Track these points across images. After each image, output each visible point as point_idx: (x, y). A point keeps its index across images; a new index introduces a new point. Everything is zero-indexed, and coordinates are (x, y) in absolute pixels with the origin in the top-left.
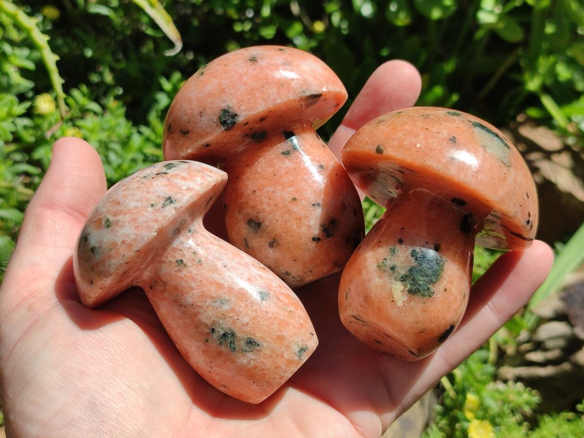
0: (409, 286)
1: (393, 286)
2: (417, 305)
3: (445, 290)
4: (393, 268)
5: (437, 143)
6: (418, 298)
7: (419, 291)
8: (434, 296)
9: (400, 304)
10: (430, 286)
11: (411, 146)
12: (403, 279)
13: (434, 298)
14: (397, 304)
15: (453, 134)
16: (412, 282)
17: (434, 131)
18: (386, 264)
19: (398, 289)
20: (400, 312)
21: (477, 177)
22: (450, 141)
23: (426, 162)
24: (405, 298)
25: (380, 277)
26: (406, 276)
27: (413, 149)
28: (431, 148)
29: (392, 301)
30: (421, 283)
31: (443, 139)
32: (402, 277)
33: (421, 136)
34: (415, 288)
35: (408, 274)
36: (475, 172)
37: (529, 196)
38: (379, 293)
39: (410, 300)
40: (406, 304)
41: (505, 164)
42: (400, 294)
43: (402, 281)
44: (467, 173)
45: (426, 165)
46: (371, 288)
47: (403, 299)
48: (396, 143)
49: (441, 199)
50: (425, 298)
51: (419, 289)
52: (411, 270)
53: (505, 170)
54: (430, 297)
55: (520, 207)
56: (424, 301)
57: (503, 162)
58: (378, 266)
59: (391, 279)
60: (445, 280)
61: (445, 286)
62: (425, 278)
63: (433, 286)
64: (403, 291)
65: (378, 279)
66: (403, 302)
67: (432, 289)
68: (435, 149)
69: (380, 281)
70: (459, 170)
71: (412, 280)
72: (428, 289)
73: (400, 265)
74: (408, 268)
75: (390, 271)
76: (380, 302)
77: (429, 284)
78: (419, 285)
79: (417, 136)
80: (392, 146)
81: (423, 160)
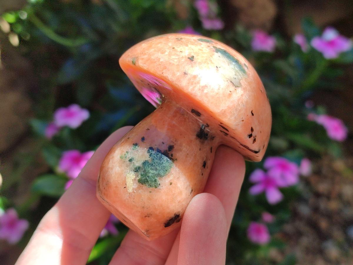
0: (140, 176)
1: (128, 175)
2: (145, 193)
3: (171, 184)
4: (130, 160)
5: (177, 60)
6: (145, 187)
7: (147, 181)
8: (160, 187)
9: (130, 190)
10: (157, 179)
11: (156, 60)
12: (137, 170)
13: (160, 189)
14: (128, 190)
15: (193, 54)
16: (143, 173)
17: (179, 50)
18: (127, 156)
19: (131, 178)
20: (130, 197)
21: (203, 91)
22: (189, 59)
23: (164, 74)
24: (135, 186)
25: (120, 166)
26: (139, 168)
27: (157, 63)
28: (170, 63)
29: (125, 187)
30: (150, 175)
31: (183, 57)
32: (136, 168)
33: (167, 53)
34: (144, 178)
35: (141, 166)
36: (202, 87)
37: (254, 113)
38: (116, 179)
39: (139, 188)
40: (135, 191)
41: (233, 84)
42: (132, 182)
43: (135, 171)
44: (195, 87)
45: (163, 76)
46: (112, 175)
47: (133, 187)
48: (146, 57)
49: (184, 109)
50: (151, 188)
51: (147, 179)
52: (145, 163)
53: (232, 88)
54: (156, 188)
55: (242, 122)
56: (151, 191)
57: (231, 82)
58: (121, 157)
59: (127, 169)
60: (172, 176)
61: (171, 180)
62: (155, 172)
63: (160, 179)
64: (135, 179)
65: (118, 168)
66: (133, 189)
67: (159, 181)
68: (173, 64)
69: (119, 169)
70: (188, 83)
71: (144, 172)
72: (155, 181)
73: (137, 158)
74: (142, 162)
75: (128, 162)
76: (116, 187)
77: (157, 177)
78: (148, 177)
79: (163, 53)
80: (143, 59)
81: (162, 72)
